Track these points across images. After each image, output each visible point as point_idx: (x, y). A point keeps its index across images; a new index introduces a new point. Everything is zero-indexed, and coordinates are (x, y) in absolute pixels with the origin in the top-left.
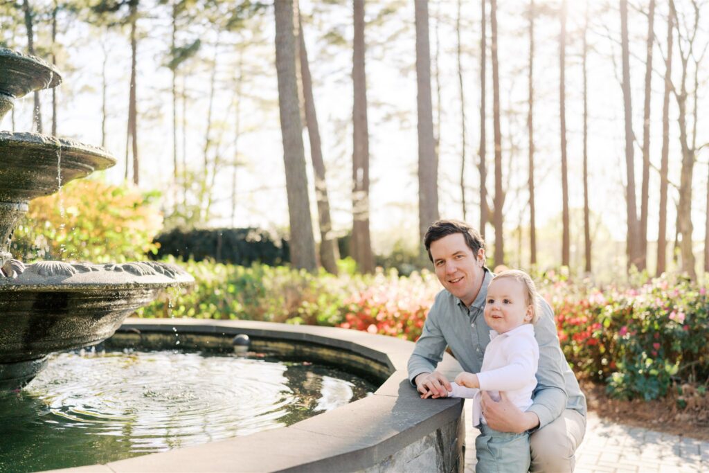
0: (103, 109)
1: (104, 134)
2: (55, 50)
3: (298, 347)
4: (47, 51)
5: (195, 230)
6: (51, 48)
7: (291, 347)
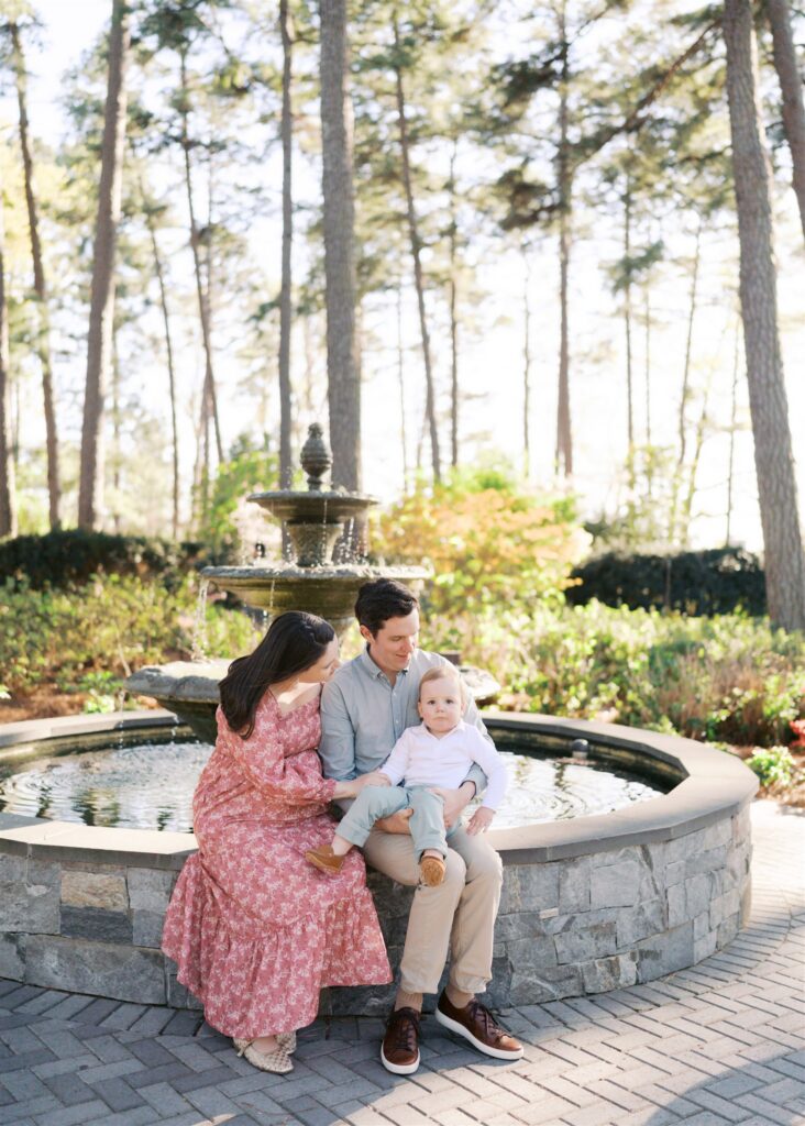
0: (526, 352)
1: (527, 389)
2: (455, 275)
3: (640, 758)
4: (444, 276)
5: (637, 557)
6: (448, 272)
7: (632, 757)
